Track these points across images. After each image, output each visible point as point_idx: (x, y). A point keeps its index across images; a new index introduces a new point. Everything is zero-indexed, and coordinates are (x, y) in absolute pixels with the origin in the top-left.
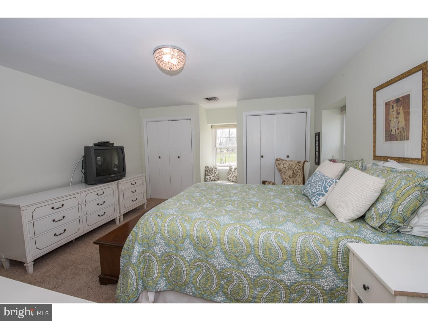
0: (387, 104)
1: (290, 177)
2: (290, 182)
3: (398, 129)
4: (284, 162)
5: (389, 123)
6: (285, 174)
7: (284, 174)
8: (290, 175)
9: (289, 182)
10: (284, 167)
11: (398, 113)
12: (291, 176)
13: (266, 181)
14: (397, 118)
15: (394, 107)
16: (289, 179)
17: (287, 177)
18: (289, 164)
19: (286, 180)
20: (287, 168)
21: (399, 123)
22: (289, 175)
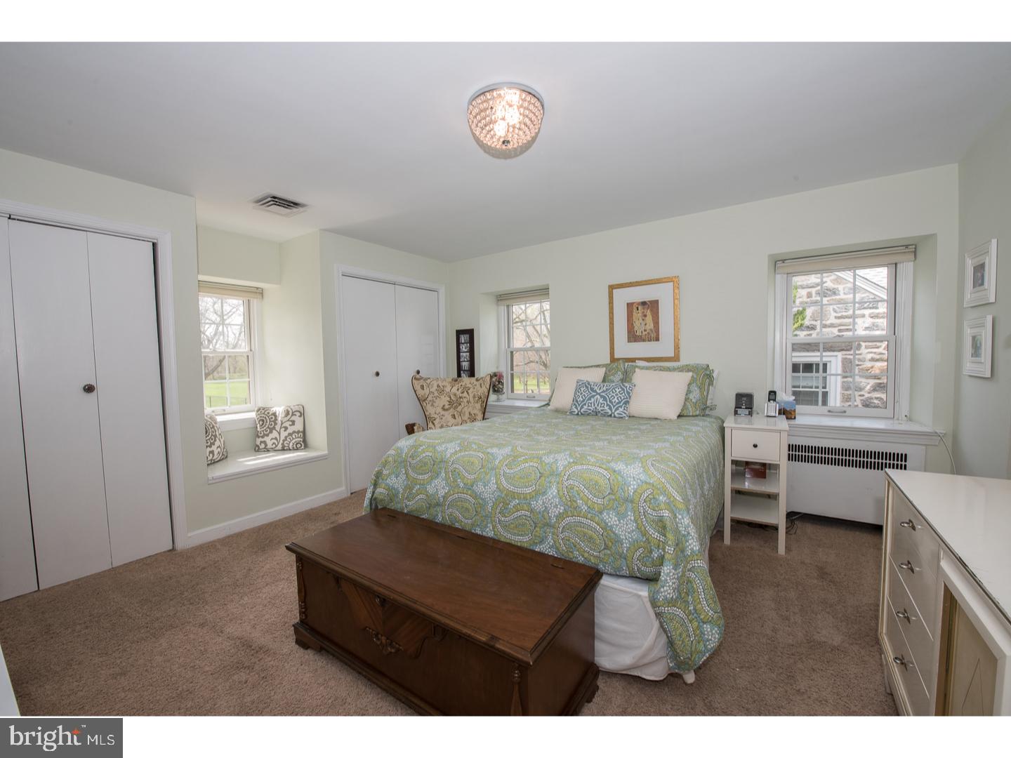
0: (630, 305)
1: (443, 409)
2: (446, 418)
3: (645, 330)
4: (429, 381)
5: (632, 324)
6: (434, 404)
7: (432, 405)
8: (444, 406)
9: (444, 418)
10: (431, 392)
11: (645, 316)
12: (447, 407)
13: (413, 425)
14: (643, 320)
15: (639, 309)
16: (443, 412)
17: (439, 410)
18: (438, 386)
19: (436, 416)
20: (436, 394)
21: (646, 324)
22: (442, 406)
